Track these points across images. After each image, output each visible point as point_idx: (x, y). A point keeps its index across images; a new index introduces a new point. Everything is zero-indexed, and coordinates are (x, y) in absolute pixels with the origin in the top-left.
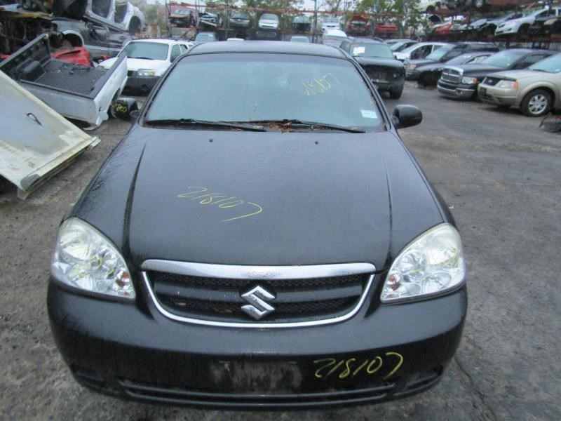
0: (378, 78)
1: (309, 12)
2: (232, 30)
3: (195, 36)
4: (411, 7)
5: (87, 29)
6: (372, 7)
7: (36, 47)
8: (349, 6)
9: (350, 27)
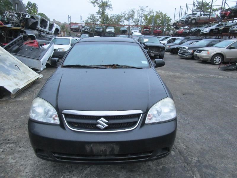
0: (154, 51)
1: (126, 26)
2: (95, 33)
3: (81, 36)
4: (167, 23)
5: (38, 33)
6: (152, 24)
7: (18, 40)
8: (143, 23)
9: (143, 31)
